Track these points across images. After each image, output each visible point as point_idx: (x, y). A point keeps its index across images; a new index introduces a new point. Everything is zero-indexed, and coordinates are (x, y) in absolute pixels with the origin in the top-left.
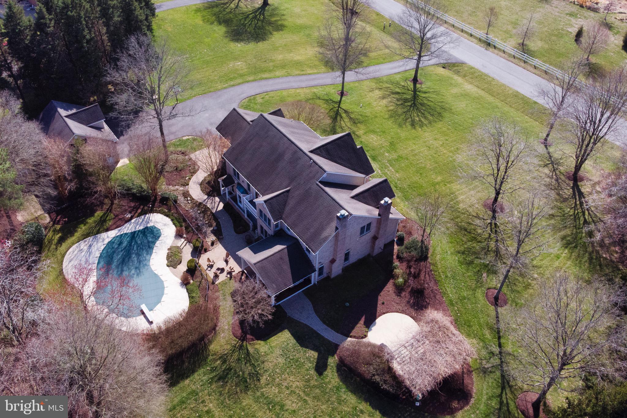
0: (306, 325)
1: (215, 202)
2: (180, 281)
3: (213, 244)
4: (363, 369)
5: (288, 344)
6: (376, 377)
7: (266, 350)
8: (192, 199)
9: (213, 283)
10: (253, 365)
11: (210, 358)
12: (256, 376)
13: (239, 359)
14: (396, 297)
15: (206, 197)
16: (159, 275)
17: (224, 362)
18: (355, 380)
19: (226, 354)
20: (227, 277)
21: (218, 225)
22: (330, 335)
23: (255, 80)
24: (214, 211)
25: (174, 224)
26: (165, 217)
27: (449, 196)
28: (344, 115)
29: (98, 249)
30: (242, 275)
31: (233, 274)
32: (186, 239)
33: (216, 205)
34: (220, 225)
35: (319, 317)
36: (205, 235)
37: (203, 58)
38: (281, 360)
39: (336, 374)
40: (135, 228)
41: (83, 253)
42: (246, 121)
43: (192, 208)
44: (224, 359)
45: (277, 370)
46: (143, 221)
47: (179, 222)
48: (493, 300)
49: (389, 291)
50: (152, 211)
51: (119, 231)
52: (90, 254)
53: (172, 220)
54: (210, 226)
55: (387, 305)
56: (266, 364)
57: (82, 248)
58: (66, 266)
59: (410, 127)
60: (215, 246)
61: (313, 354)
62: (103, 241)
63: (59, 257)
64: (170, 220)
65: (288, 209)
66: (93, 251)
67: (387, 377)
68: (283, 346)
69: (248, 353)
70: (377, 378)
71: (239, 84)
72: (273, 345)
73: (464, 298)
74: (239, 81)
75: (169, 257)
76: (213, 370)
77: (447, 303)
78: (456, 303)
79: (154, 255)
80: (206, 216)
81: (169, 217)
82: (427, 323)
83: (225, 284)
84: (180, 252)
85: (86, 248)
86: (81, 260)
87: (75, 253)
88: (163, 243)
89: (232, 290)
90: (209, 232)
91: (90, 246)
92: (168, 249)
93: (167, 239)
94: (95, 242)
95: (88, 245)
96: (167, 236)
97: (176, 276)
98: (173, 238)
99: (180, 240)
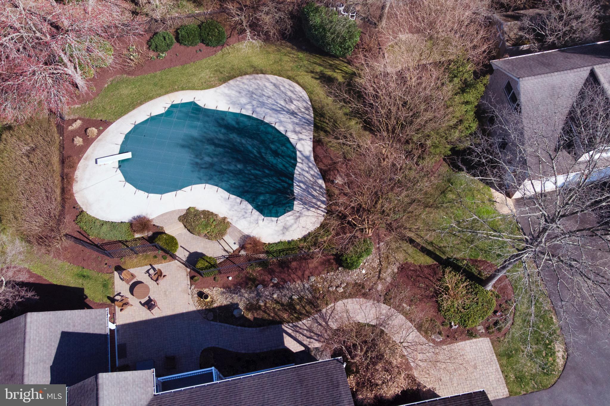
1: (310, 338)
2: (148, 217)
3: (201, 295)
9: (118, 269)
20: (119, 294)
21: (243, 322)
24: (286, 327)
25: (280, 243)
26: (305, 233)
29: (281, 122)
32: (235, 253)
33: (300, 338)
34: (243, 325)
36: (230, 289)
40: (300, 182)
41: (282, 103)
43: (314, 289)
46: (314, 196)
51: (307, 158)
52: (276, 110)
53: (292, 243)
54: (251, 307)
57: (295, 102)
58: (268, 79)
62: (295, 132)
63: (290, 73)
64: (295, 238)
66: (281, 116)
75: (208, 215)
79: (226, 194)
80: (278, 307)
81: (301, 241)
83: (105, 286)
84: (208, 237)
85: (292, 107)
86: (269, 97)
87: (289, 94)
88: (246, 215)
89: (87, 292)
90: (236, 299)
91: (293, 113)
92: (225, 218)
93: (250, 222)
94: (296, 121)
95: (296, 111)
96: (258, 223)
97: (162, 215)
98: (247, 232)
99: (237, 243)
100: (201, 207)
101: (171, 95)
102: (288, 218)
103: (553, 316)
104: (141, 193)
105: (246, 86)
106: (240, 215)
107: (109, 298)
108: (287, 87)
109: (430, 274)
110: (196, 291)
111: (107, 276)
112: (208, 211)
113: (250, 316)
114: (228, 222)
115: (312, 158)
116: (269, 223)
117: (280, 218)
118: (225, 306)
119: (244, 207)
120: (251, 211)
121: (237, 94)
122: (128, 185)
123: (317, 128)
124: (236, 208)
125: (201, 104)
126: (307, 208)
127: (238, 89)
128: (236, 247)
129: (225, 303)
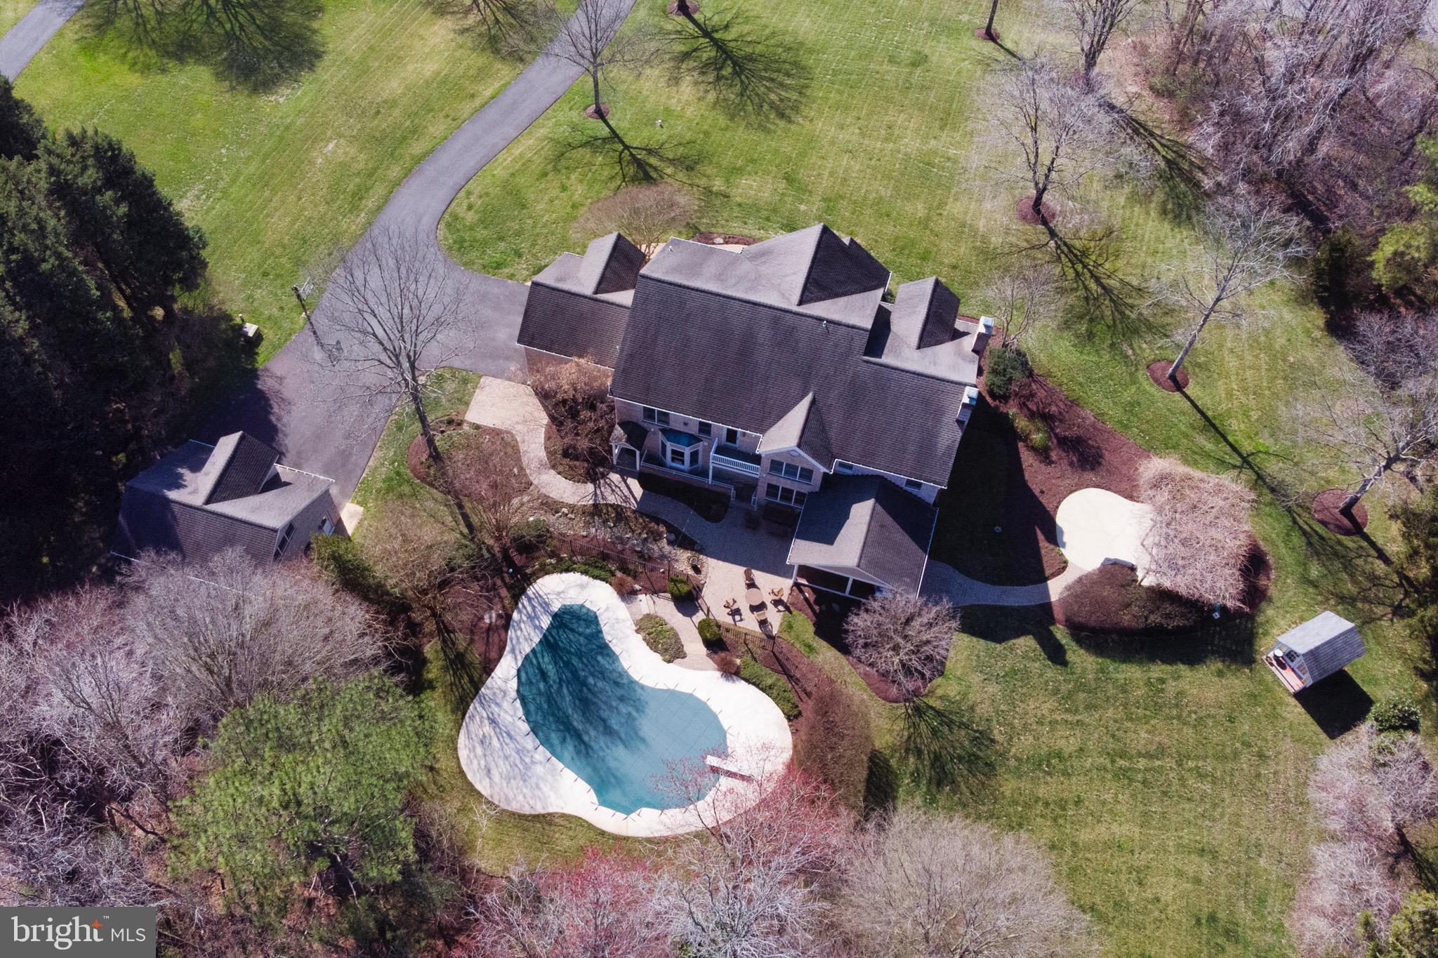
0: (972, 606)
1: (618, 487)
2: (718, 674)
3: (696, 569)
4: (1126, 619)
5: (978, 656)
6: (1152, 617)
7: (958, 688)
8: (572, 508)
9: (771, 637)
10: (963, 725)
11: (893, 762)
12: (983, 738)
13: (934, 732)
14: (1049, 469)
15: (590, 487)
16: (672, 687)
17: (919, 753)
18: (1113, 641)
19: (909, 737)
20: (779, 612)
21: (671, 529)
22: (1017, 597)
23: (408, 173)
24: (634, 505)
25: (595, 577)
26: (564, 575)
27: (963, 232)
28: (653, 161)
29: (513, 716)
30: (801, 592)
31: (785, 598)
32: (646, 590)
33: (626, 491)
34: (673, 524)
35: (978, 579)
36: (667, 560)
37: (239, 172)
38: (992, 689)
39: (1082, 651)
40: (537, 629)
41: (495, 743)
42: (585, 297)
43: (589, 524)
44: (911, 747)
45: (1002, 707)
46: (534, 608)
47: (602, 568)
48: (1170, 383)
49: (1031, 466)
50: (529, 580)
51: (513, 651)
52: (508, 733)
53: (585, 573)
54: (657, 537)
55: (1050, 490)
56: (978, 710)
57: (480, 734)
59: (782, 123)
60: (704, 570)
61: (1026, 643)
62: (505, 693)
64: (578, 575)
65: (833, 433)
66: (507, 723)
67: (1168, 608)
68: (974, 664)
69: (939, 713)
70: (1155, 618)
71: (386, 200)
72: (958, 673)
73: (1131, 404)
74: (379, 190)
75: (653, 644)
76: (916, 777)
77: (1117, 427)
78: (1128, 420)
79: (624, 659)
80: (632, 524)
81: (574, 570)
82: (1155, 486)
83: (790, 627)
84: (662, 623)
85: (487, 729)
86: (506, 758)
87: (479, 751)
88: (614, 623)
89: (812, 629)
90: (667, 548)
91: (493, 721)
92: (637, 631)
93: (614, 612)
94: (495, 709)
95: (486, 722)
96: (607, 607)
97: (702, 669)
98: (623, 605)
99: (638, 599)
100: (657, 657)
101: (624, 833)
102: (574, 596)
104: (715, 709)
105: (525, 791)
106: (619, 625)
107: (790, 612)
108: (475, 762)
110: (701, 577)
111: (784, 635)
112: (651, 648)
113: (662, 529)
114: (636, 624)
115: (508, 648)
116: (595, 603)
117: (581, 602)
118: (681, 548)
121: (542, 785)
122: (725, 725)
123: (477, 685)
124: (620, 637)
125: (593, 796)
126: (548, 597)
127: (536, 792)
128: (642, 597)
129: (678, 550)
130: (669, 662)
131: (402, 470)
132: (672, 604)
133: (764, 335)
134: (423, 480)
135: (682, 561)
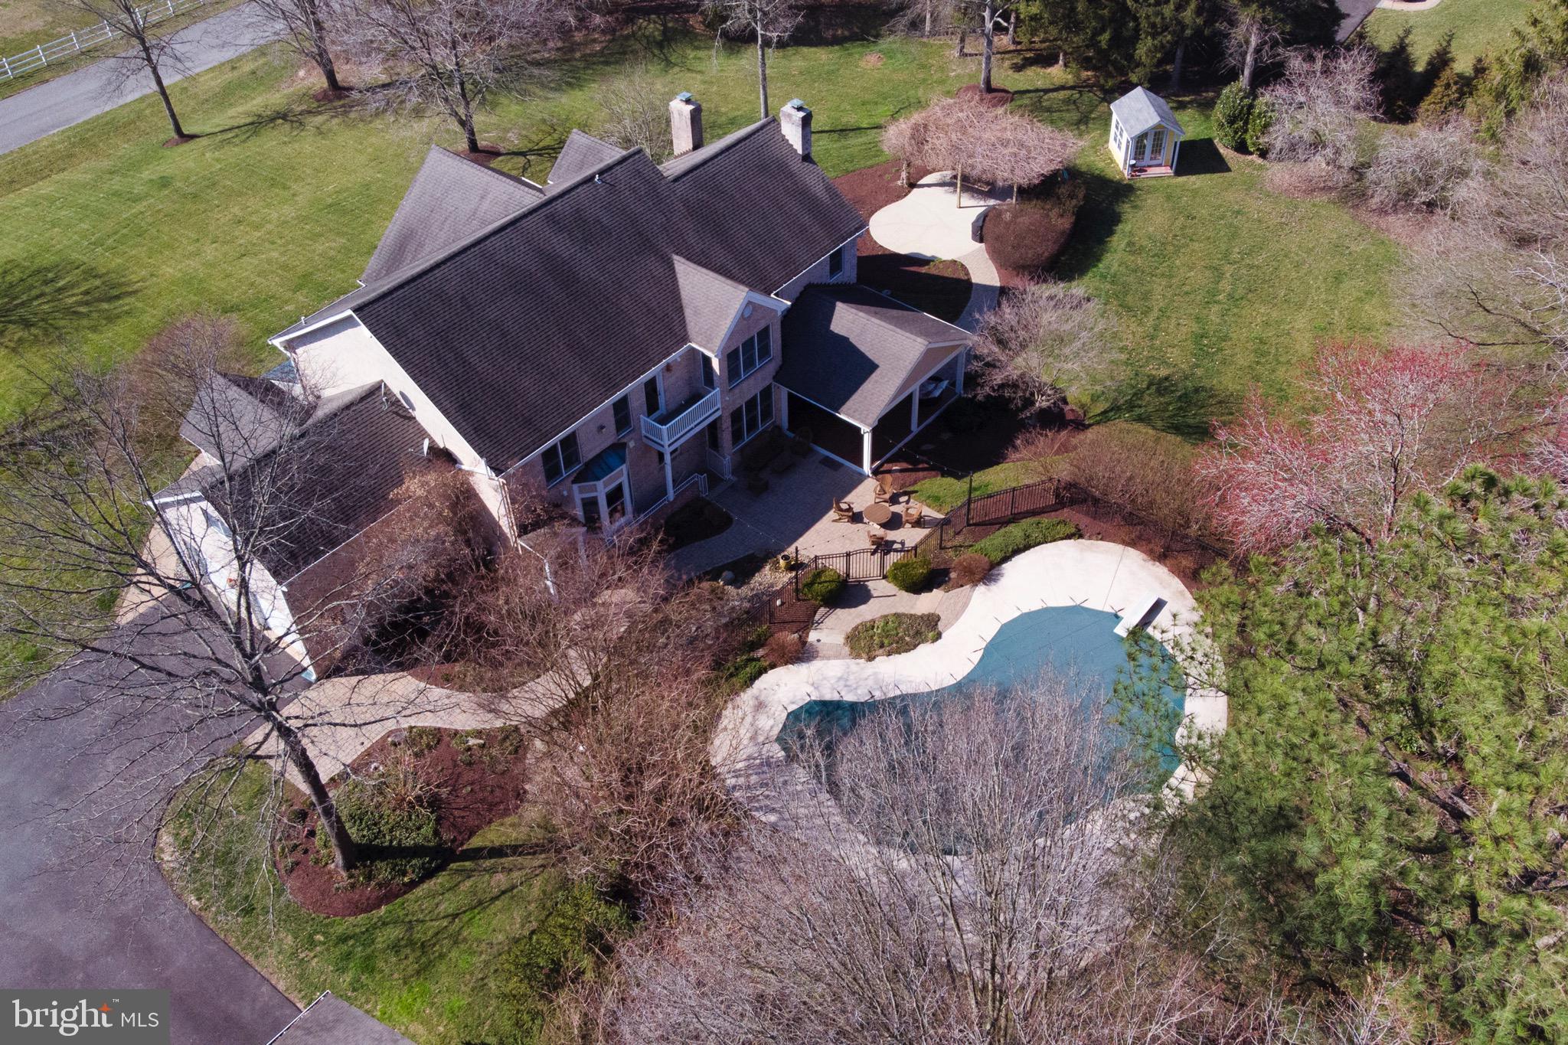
2: (981, 589)
3: (798, 565)
6: (1068, 208)
9: (945, 521)
10: (1137, 396)
12: (1160, 385)
16: (983, 646)
25: (752, 681)
30: (891, 471)
31: (892, 491)
32: (804, 631)
54: (718, 595)
56: (1121, 378)
60: (804, 559)
67: (1062, 191)
75: (903, 646)
83: (937, 499)
88: (842, 683)
89: (949, 480)
92: (871, 659)
93: (825, 678)
96: (813, 685)
97: (966, 603)
98: (816, 665)
99: (815, 643)
100: (924, 649)
102: (771, 722)
103: (197, 903)
104: (1036, 606)
106: (852, 677)
107: (915, 491)
109: (463, 817)
110: (812, 564)
112: (907, 651)
113: (707, 584)
114: (858, 656)
116: (795, 696)
117: (785, 715)
118: (753, 575)
119: (859, 692)
120: (842, 694)
122: (1067, 603)
124: (870, 682)
126: (755, 759)
128: (813, 638)
129: (757, 578)
130: (939, 636)
131: (339, 930)
132: (839, 611)
133: (562, 245)
134: (388, 898)
135: (772, 577)
